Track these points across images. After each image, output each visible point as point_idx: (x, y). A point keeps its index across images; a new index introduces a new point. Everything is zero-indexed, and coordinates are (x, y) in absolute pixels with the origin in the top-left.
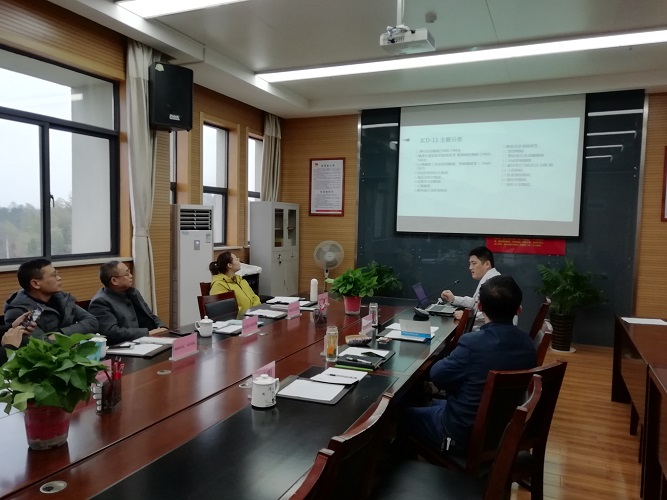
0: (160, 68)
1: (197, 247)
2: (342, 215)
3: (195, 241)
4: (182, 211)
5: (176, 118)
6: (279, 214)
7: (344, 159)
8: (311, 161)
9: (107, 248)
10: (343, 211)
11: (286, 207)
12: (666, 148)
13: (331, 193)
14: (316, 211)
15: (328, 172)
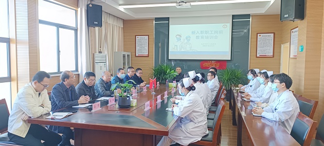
0: (91, 6)
1: (101, 69)
2: (148, 57)
3: (100, 66)
4: (96, 56)
6: (124, 56)
7: (148, 36)
8: (136, 36)
9: (74, 69)
10: (148, 55)
11: (126, 53)
12: (257, 34)
13: (144, 48)
14: (138, 55)
15: (143, 40)
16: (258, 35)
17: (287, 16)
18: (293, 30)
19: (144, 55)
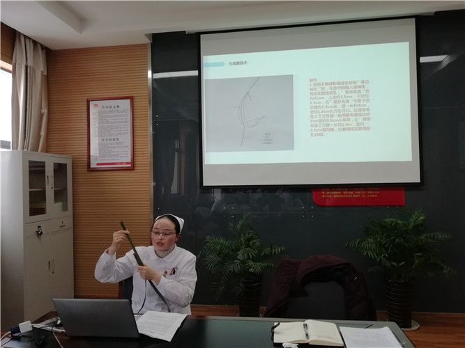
2: (132, 169)
7: (132, 98)
8: (88, 101)
10: (133, 162)
13: (116, 141)
14: (98, 164)
15: (112, 115)
19: (118, 163)
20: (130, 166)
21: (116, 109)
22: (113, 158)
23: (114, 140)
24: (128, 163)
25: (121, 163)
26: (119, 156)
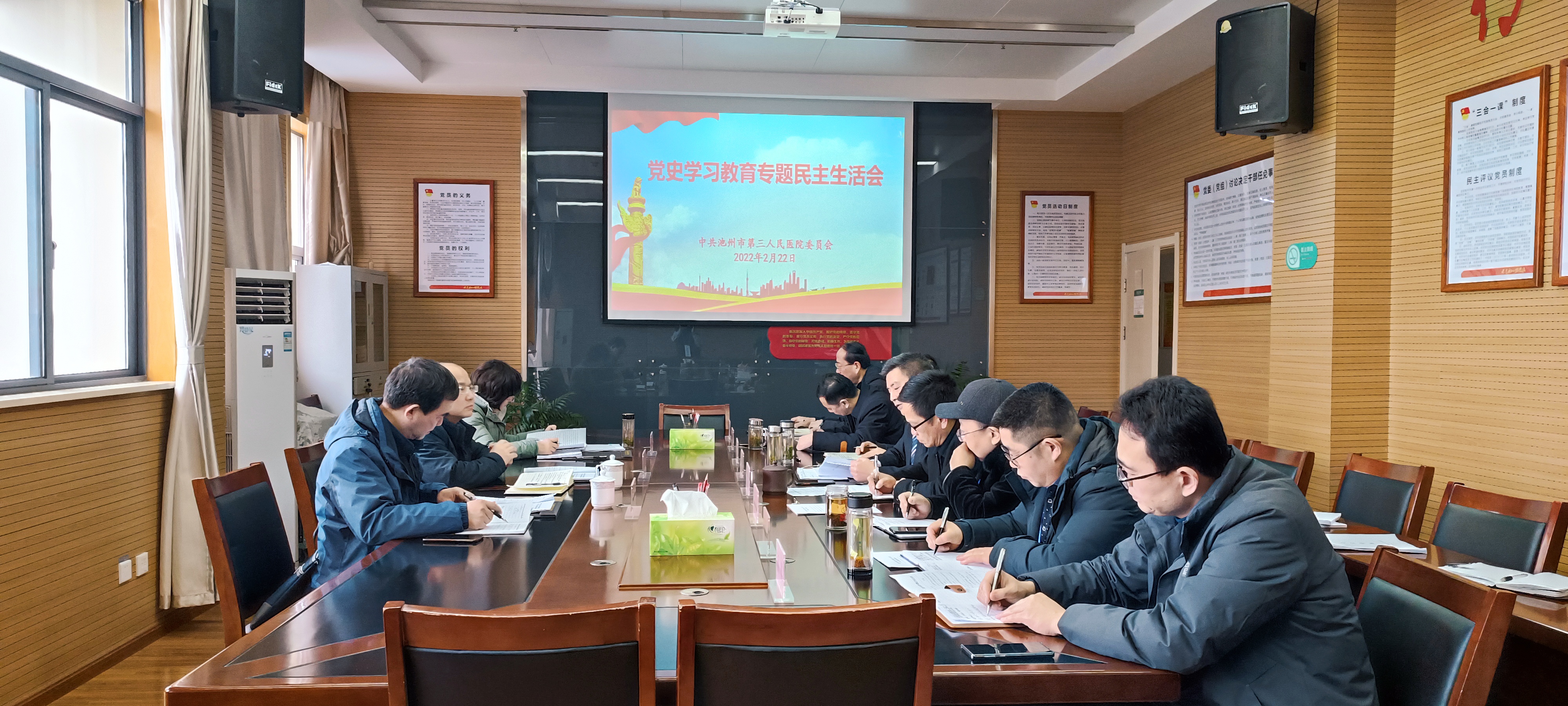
1: (268, 362)
2: (492, 296)
3: (265, 347)
4: (240, 282)
5: (276, 88)
7: (493, 185)
8: (416, 183)
9: (120, 361)
10: (493, 287)
11: (369, 278)
12: (1024, 194)
13: (464, 251)
14: (432, 287)
15: (457, 208)
16: (1028, 199)
17: (1253, 108)
18: (1202, 183)
19: (467, 287)
20: (488, 291)
21: (465, 198)
22: (459, 278)
23: (461, 248)
24: (484, 287)
25: (473, 287)
26: (470, 275)
